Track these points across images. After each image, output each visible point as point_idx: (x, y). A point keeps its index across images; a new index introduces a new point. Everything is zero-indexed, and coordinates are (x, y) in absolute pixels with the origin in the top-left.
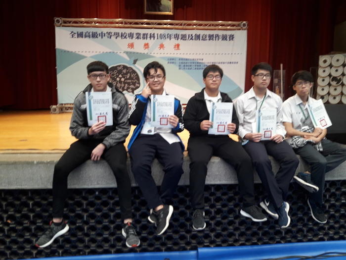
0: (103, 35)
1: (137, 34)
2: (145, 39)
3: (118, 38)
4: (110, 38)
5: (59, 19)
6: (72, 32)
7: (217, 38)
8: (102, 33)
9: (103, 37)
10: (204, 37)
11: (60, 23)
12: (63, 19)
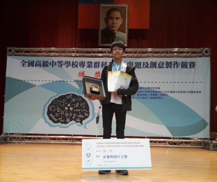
0: (54, 64)
1: (88, 62)
2: (96, 67)
3: (69, 67)
4: (61, 67)
5: (11, 48)
6: (23, 61)
7: (176, 66)
8: (53, 61)
9: (54, 66)
10: (161, 65)
11: (12, 52)
12: (15, 48)
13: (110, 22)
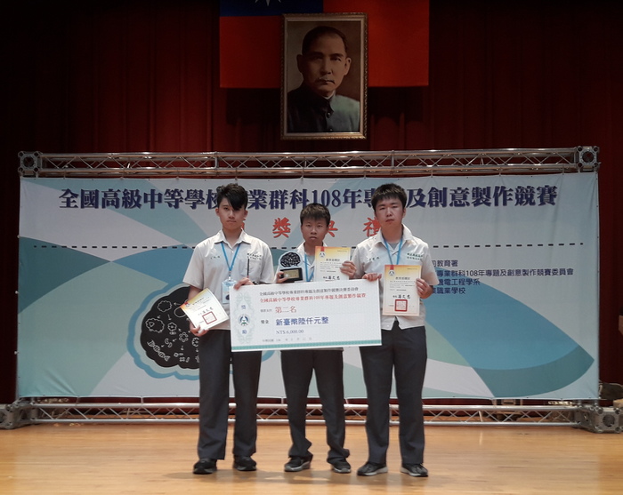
0: (156, 198)
1: (254, 193)
2: (277, 207)
3: (198, 206)
4: (176, 206)
5: (32, 155)
6: (68, 192)
7: (501, 199)
8: (153, 191)
9: (156, 204)
10: (459, 197)
11: (35, 166)
12: (43, 155)
13: (315, 67)
